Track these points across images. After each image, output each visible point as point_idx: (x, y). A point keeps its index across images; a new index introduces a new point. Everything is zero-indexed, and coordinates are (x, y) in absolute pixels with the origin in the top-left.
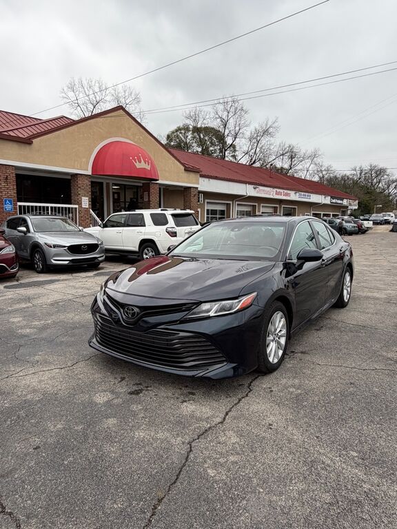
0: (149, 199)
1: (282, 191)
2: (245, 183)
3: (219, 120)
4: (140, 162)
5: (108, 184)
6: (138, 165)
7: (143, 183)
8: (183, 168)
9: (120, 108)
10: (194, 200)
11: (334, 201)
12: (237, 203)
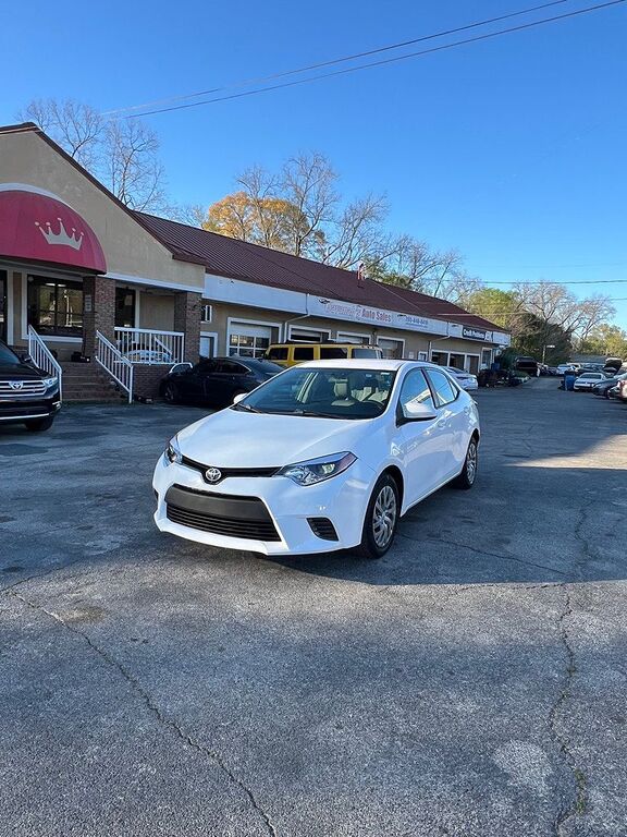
0: (93, 309)
1: (374, 310)
2: (306, 291)
3: (291, 189)
4: (57, 232)
5: (17, 276)
6: (51, 239)
7: (84, 278)
8: (168, 253)
9: (29, 126)
10: (192, 316)
11: (469, 333)
12: (291, 326)
